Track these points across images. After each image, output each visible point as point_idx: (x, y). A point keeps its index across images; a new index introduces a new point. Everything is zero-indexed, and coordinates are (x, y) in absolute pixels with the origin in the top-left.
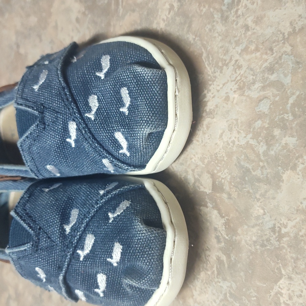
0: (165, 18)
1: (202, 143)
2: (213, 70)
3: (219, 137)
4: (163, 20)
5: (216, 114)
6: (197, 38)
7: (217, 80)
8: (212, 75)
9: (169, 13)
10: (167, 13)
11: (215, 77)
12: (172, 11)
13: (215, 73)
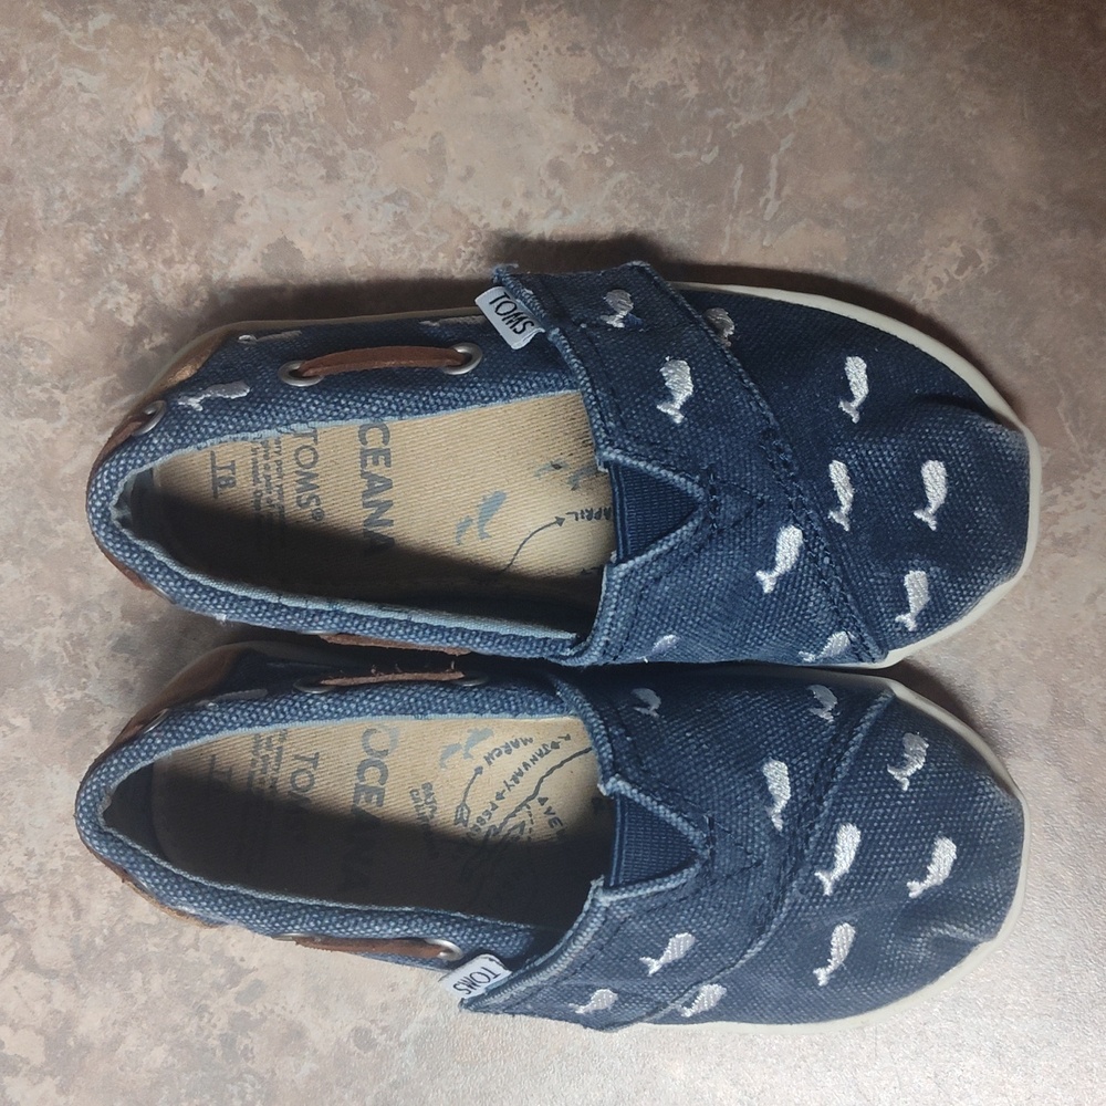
0: (945, 279)
1: (1032, 609)
2: (1086, 443)
3: (1084, 601)
4: (937, 281)
5: (1084, 547)
6: (1045, 359)
7: (1094, 468)
8: (1081, 455)
9: (960, 271)
10: (955, 267)
11: (1092, 463)
12: (970, 268)
13: (1092, 452)
